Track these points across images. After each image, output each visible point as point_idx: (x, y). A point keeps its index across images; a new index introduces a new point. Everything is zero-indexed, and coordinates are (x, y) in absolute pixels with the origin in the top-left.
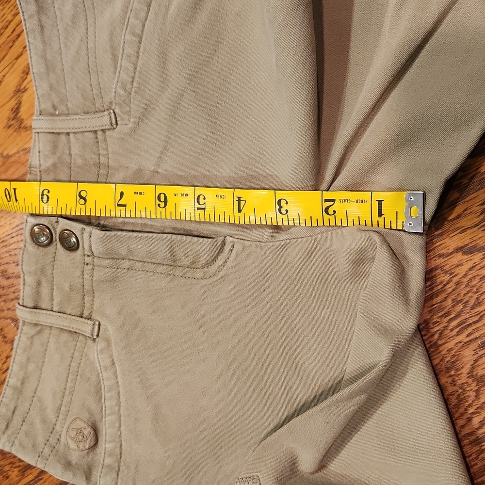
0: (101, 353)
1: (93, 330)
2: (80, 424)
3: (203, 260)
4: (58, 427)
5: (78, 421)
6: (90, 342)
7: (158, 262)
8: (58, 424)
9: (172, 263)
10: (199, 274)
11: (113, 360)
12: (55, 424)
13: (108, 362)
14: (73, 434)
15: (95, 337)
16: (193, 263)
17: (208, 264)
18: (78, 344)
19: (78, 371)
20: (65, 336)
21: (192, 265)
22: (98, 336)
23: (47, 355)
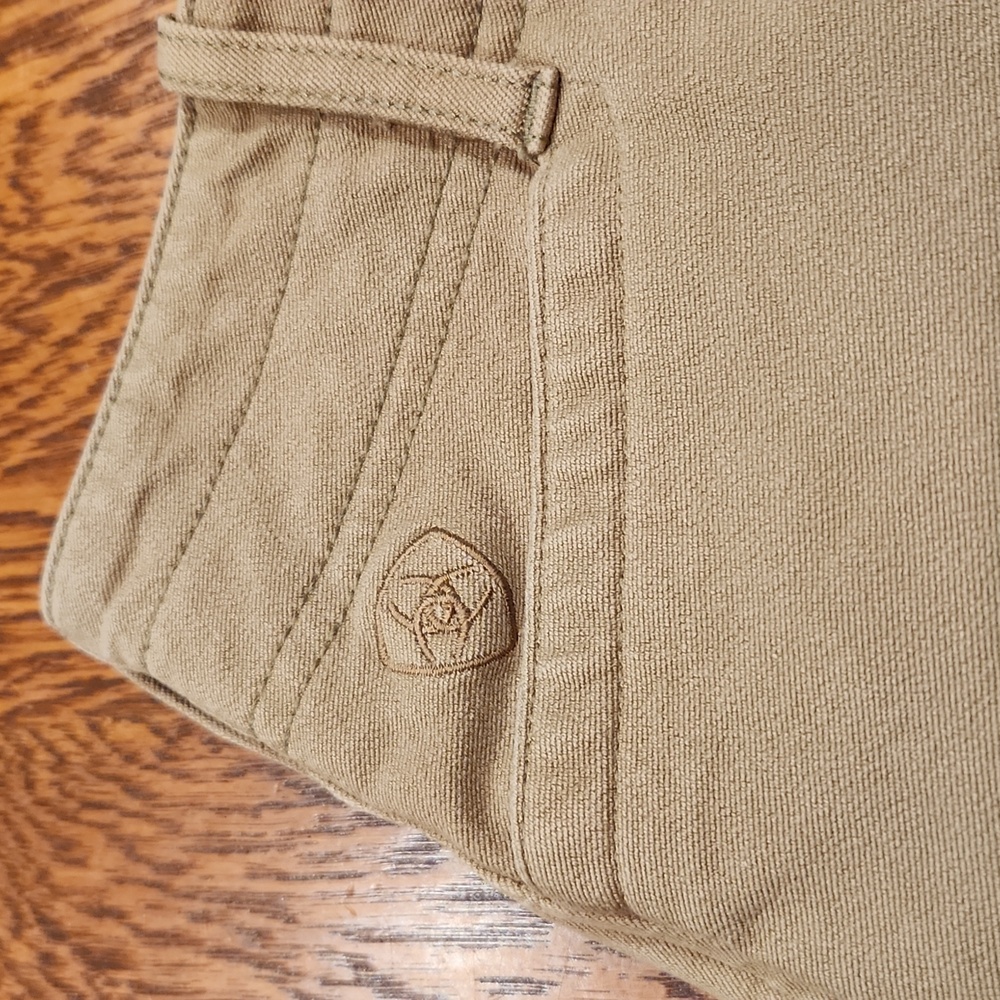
1: (525, 111)
2: (442, 554)
4: (335, 573)
5: (435, 539)
6: (504, 175)
8: (338, 560)
12: (323, 564)
14: (407, 597)
15: (534, 146)
19: (445, 324)
20: (384, 159)
23: (296, 259)
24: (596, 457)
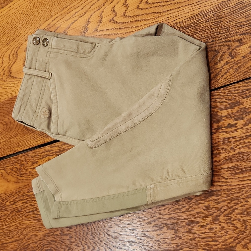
0: (52, 84)
1: (49, 76)
2: (45, 109)
3: (87, 51)
4: (37, 111)
5: (44, 108)
6: (48, 80)
7: (72, 50)
8: (37, 110)
9: (76, 51)
10: (85, 56)
11: (55, 86)
12: (36, 110)
13: (54, 87)
14: (42, 113)
15: (50, 78)
16: (84, 52)
17: (89, 53)
18: (44, 81)
20: (39, 79)
22: (51, 78)
24: (56, 101)
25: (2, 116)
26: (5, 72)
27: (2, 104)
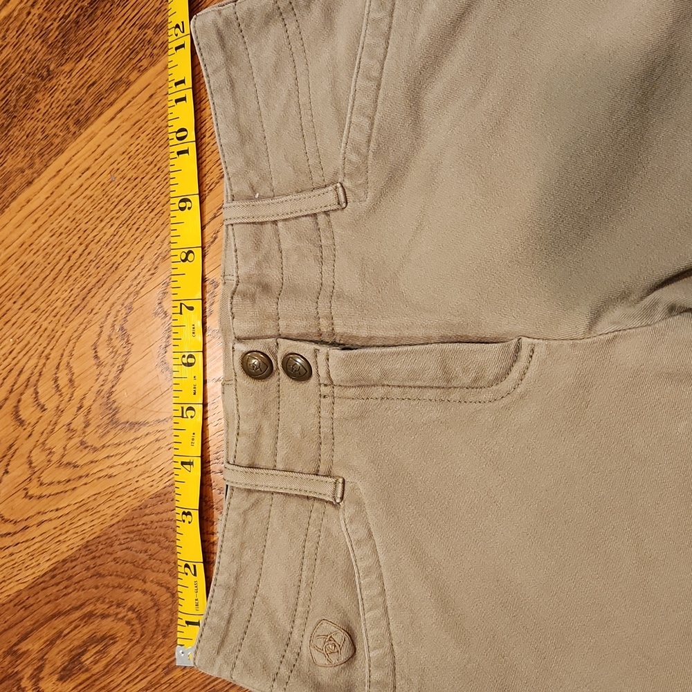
0: (351, 522)
2: (327, 628)
3: (490, 375)
4: (295, 636)
5: (325, 624)
7: (424, 384)
8: (296, 631)
9: (444, 384)
10: (485, 395)
11: (369, 530)
12: (291, 633)
13: (362, 533)
14: (319, 643)
15: (338, 501)
16: (476, 380)
17: (498, 380)
18: (314, 515)
19: (316, 554)
20: (293, 505)
21: (474, 385)
22: (342, 499)
23: (268, 535)
25: (114, 587)
26: (90, 416)
27: (101, 539)
